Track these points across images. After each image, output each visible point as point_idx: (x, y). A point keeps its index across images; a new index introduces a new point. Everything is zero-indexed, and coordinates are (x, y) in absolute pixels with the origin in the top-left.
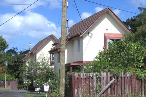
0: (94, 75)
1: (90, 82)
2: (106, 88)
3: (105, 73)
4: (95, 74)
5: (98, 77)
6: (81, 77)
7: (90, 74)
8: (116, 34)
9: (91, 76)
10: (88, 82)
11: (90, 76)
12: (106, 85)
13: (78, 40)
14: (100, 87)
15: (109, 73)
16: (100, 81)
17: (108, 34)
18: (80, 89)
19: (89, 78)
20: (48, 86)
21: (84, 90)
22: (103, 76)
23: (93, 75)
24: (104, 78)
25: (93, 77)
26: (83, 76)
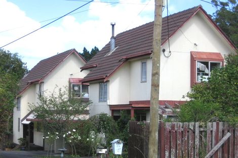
0: (197, 126)
1: (190, 138)
2: (215, 148)
3: (215, 124)
4: (197, 124)
5: (202, 129)
6: (176, 129)
7: (190, 125)
8: (211, 54)
9: (192, 129)
10: (186, 139)
11: (190, 127)
12: (216, 144)
13: (142, 63)
14: (205, 147)
15: (220, 123)
16: (205, 136)
17: (197, 52)
18: (173, 151)
19: (188, 132)
20: (121, 145)
21: (179, 152)
22: (211, 129)
23: (194, 127)
24: (212, 131)
25: (194, 129)
26: (179, 129)
